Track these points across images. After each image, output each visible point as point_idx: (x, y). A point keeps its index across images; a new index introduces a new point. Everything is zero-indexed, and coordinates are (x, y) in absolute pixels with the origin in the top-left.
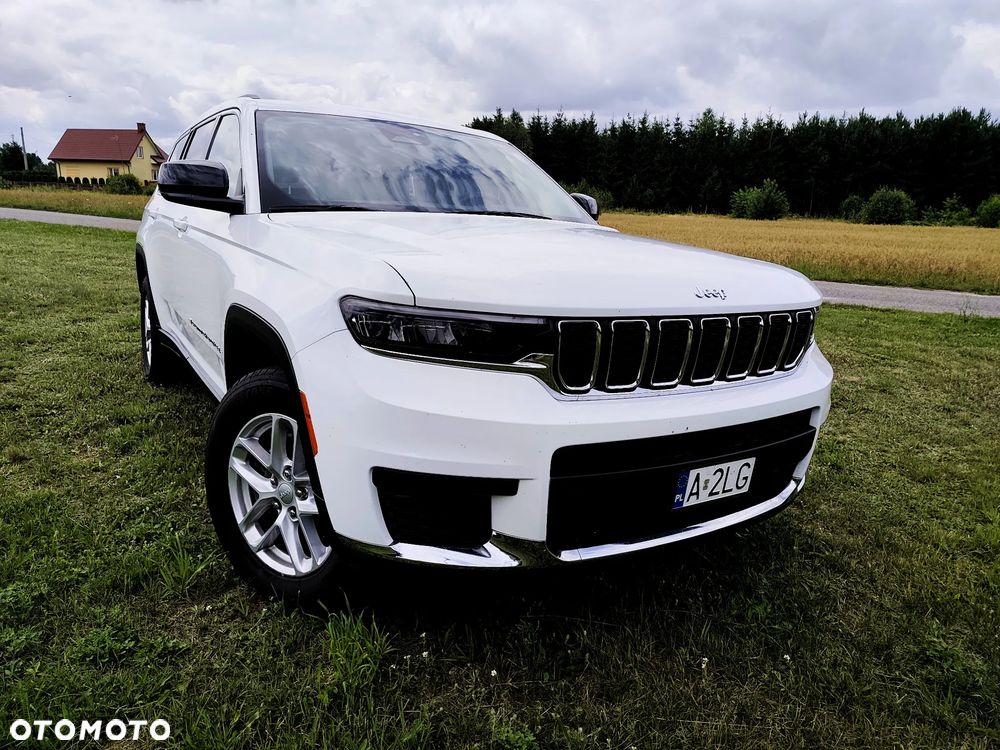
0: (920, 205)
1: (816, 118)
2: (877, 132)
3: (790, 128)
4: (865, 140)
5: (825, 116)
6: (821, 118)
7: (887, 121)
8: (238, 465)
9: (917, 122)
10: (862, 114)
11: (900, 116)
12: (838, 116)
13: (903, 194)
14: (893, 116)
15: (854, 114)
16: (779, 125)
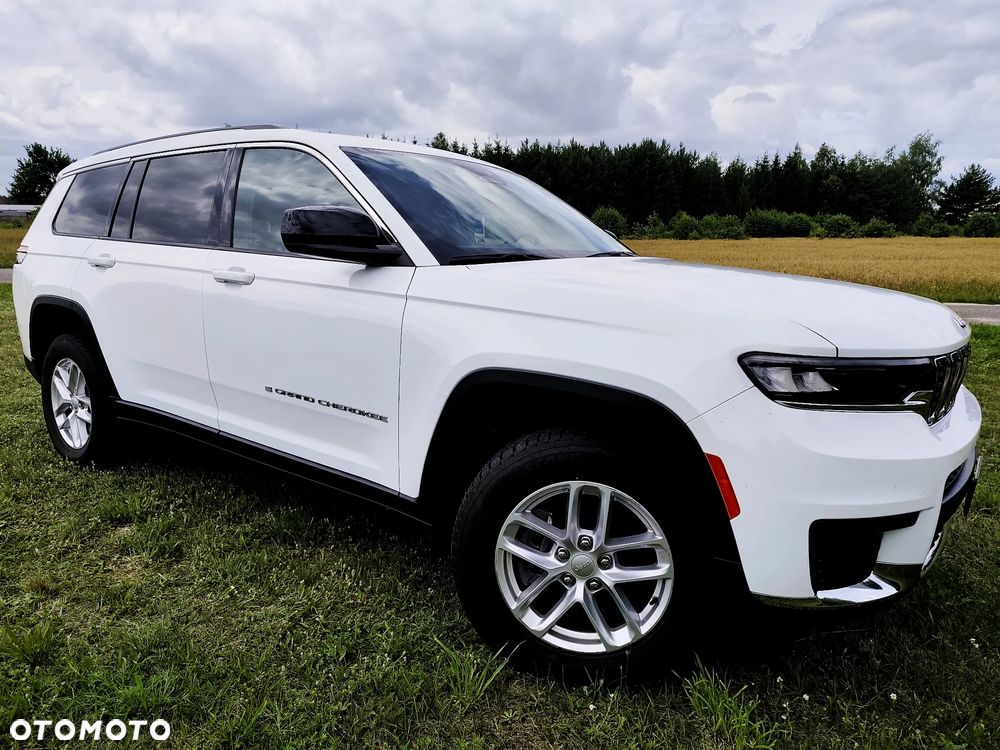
0: (630, 222)
1: (536, 145)
2: (588, 158)
3: (516, 152)
4: (578, 167)
5: (543, 144)
6: (541, 145)
7: (593, 148)
8: (507, 545)
9: (616, 150)
10: (572, 142)
11: (603, 145)
12: (554, 144)
13: (617, 213)
14: (598, 145)
15: (566, 142)
16: (506, 150)
